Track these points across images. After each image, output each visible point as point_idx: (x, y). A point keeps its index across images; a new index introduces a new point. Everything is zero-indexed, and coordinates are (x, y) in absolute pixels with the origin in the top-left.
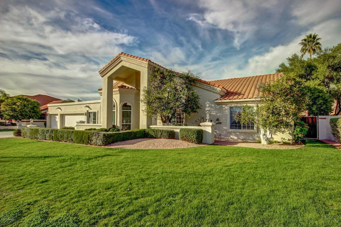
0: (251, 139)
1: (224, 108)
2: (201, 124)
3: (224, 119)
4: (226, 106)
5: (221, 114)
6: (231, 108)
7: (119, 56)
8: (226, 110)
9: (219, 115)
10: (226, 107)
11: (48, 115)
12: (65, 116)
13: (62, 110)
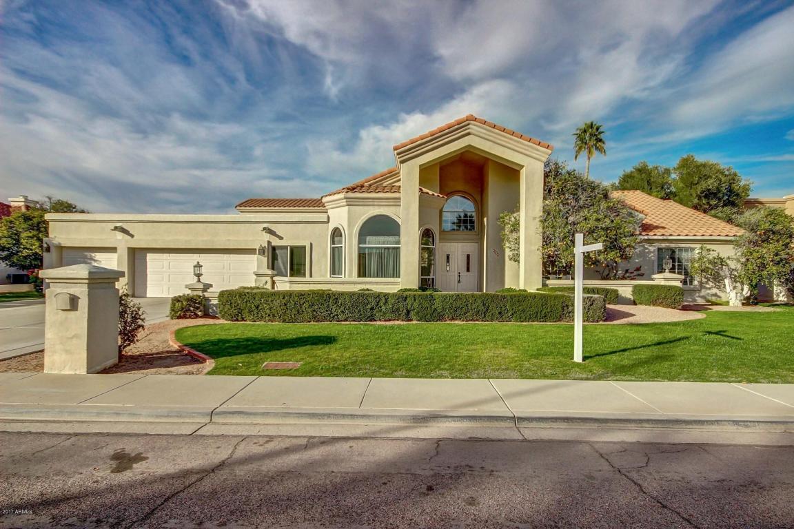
0: (691, 300)
1: (647, 249)
2: (654, 276)
3: (646, 267)
4: (650, 246)
5: (641, 259)
6: (659, 249)
7: (467, 122)
8: (652, 252)
9: (637, 261)
10: (650, 248)
11: (52, 249)
12: (148, 254)
13: (132, 236)
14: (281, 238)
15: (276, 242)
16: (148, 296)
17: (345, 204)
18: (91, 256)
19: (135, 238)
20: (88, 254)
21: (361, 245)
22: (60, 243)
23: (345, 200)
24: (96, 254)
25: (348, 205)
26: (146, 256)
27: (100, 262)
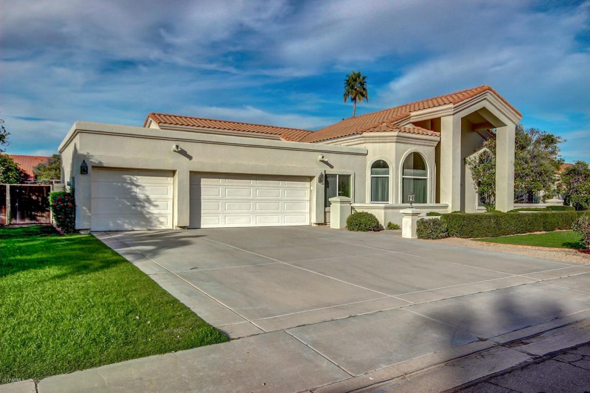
11: (90, 170)
12: (202, 179)
13: (190, 158)
14: (332, 167)
15: (329, 171)
16: (202, 226)
17: (395, 140)
18: (131, 179)
19: (194, 159)
20: (127, 177)
21: (404, 177)
22: (100, 163)
23: (396, 138)
24: (138, 177)
25: (396, 142)
26: (200, 181)
27: (144, 187)
